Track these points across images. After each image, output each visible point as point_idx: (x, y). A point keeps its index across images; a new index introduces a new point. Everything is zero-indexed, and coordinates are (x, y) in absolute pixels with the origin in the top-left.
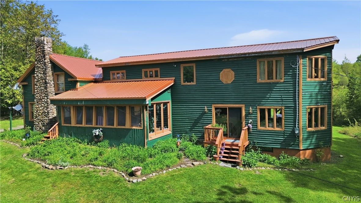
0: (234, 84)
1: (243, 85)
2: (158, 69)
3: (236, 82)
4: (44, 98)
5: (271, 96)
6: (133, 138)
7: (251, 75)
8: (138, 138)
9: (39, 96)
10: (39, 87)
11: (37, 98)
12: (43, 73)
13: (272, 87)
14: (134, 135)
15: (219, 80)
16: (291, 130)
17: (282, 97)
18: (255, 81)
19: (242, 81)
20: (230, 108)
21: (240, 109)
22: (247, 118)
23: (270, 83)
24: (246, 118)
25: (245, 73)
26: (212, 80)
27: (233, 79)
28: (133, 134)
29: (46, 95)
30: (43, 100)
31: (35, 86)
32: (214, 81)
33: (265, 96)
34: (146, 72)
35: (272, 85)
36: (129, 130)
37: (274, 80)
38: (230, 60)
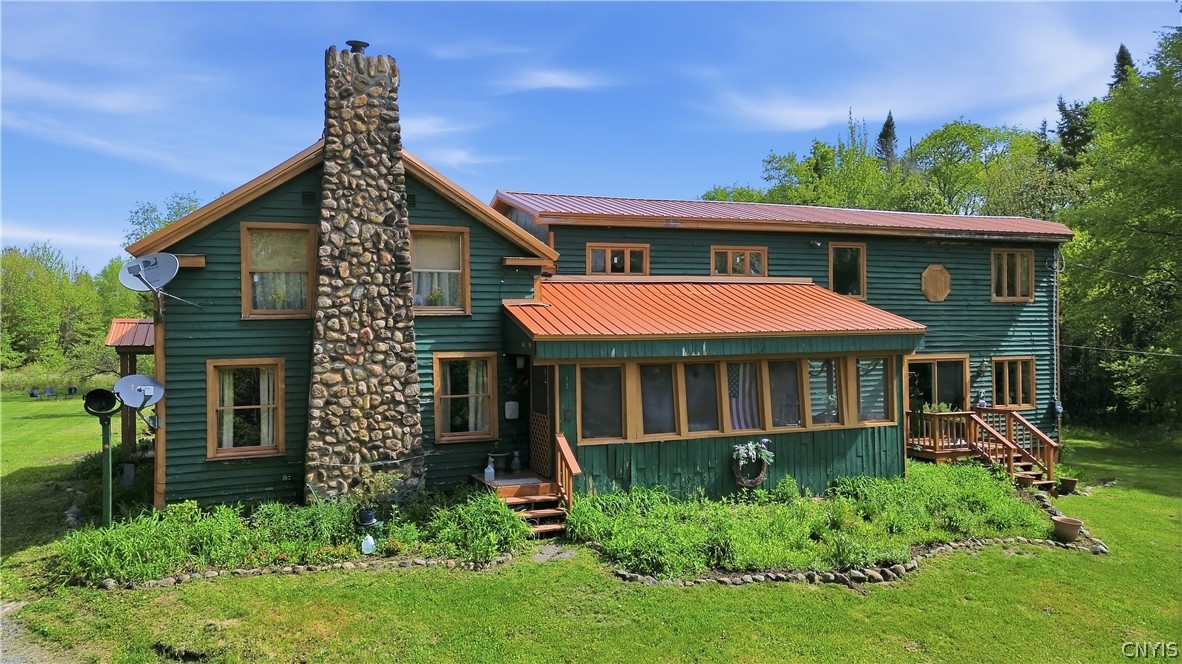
0: (949, 303)
1: (967, 306)
2: (763, 248)
3: (953, 298)
4: (388, 338)
5: (1016, 334)
6: (868, 455)
7: (981, 283)
8: (883, 454)
9: (347, 328)
10: (347, 285)
11: (336, 335)
12: (381, 219)
13: (1016, 313)
14: (870, 448)
15: (919, 293)
16: (1046, 406)
17: (1032, 336)
18: (988, 298)
19: (967, 297)
20: (941, 364)
21: (959, 364)
22: (975, 385)
23: (1013, 305)
24: (972, 387)
25: (971, 277)
26: (904, 292)
27: (948, 292)
28: (867, 446)
29: (400, 325)
30: (383, 346)
31: (325, 279)
32: (908, 292)
33: (1004, 333)
34: (722, 256)
35: (1017, 308)
36: (854, 433)
37: (1018, 299)
38: (942, 243)
